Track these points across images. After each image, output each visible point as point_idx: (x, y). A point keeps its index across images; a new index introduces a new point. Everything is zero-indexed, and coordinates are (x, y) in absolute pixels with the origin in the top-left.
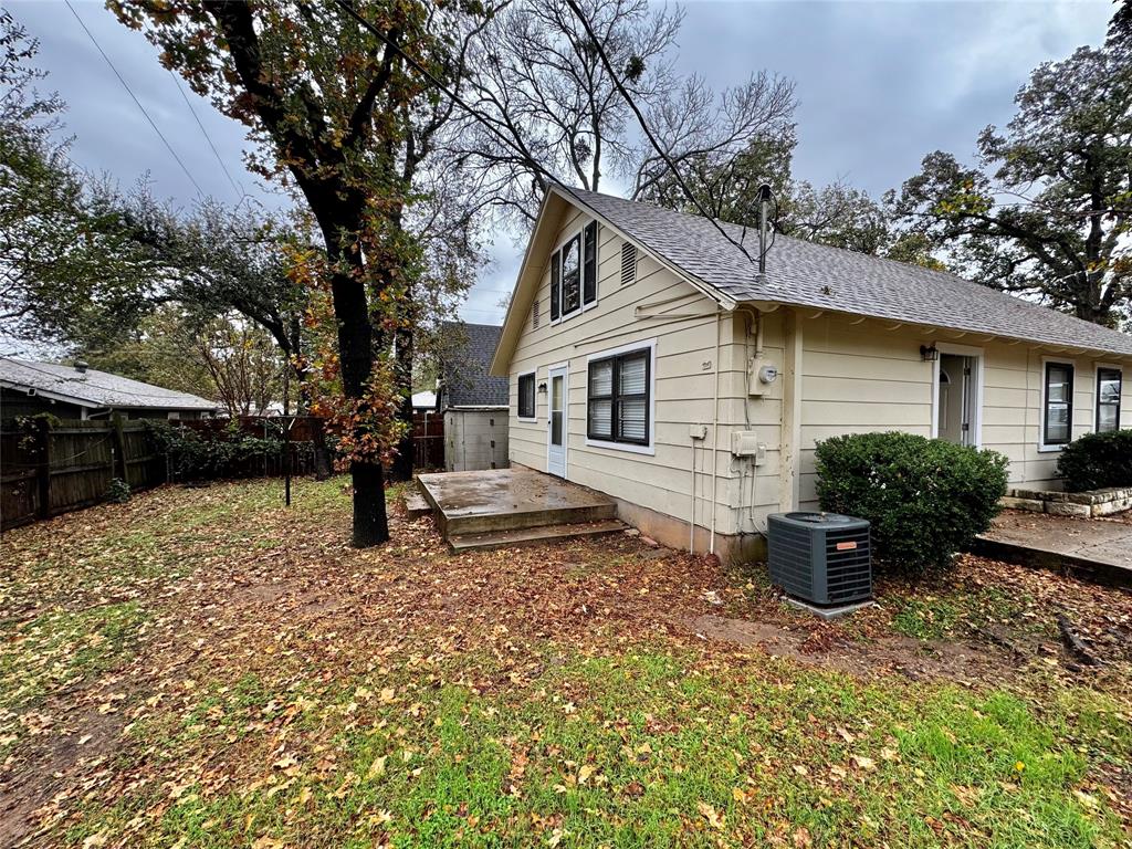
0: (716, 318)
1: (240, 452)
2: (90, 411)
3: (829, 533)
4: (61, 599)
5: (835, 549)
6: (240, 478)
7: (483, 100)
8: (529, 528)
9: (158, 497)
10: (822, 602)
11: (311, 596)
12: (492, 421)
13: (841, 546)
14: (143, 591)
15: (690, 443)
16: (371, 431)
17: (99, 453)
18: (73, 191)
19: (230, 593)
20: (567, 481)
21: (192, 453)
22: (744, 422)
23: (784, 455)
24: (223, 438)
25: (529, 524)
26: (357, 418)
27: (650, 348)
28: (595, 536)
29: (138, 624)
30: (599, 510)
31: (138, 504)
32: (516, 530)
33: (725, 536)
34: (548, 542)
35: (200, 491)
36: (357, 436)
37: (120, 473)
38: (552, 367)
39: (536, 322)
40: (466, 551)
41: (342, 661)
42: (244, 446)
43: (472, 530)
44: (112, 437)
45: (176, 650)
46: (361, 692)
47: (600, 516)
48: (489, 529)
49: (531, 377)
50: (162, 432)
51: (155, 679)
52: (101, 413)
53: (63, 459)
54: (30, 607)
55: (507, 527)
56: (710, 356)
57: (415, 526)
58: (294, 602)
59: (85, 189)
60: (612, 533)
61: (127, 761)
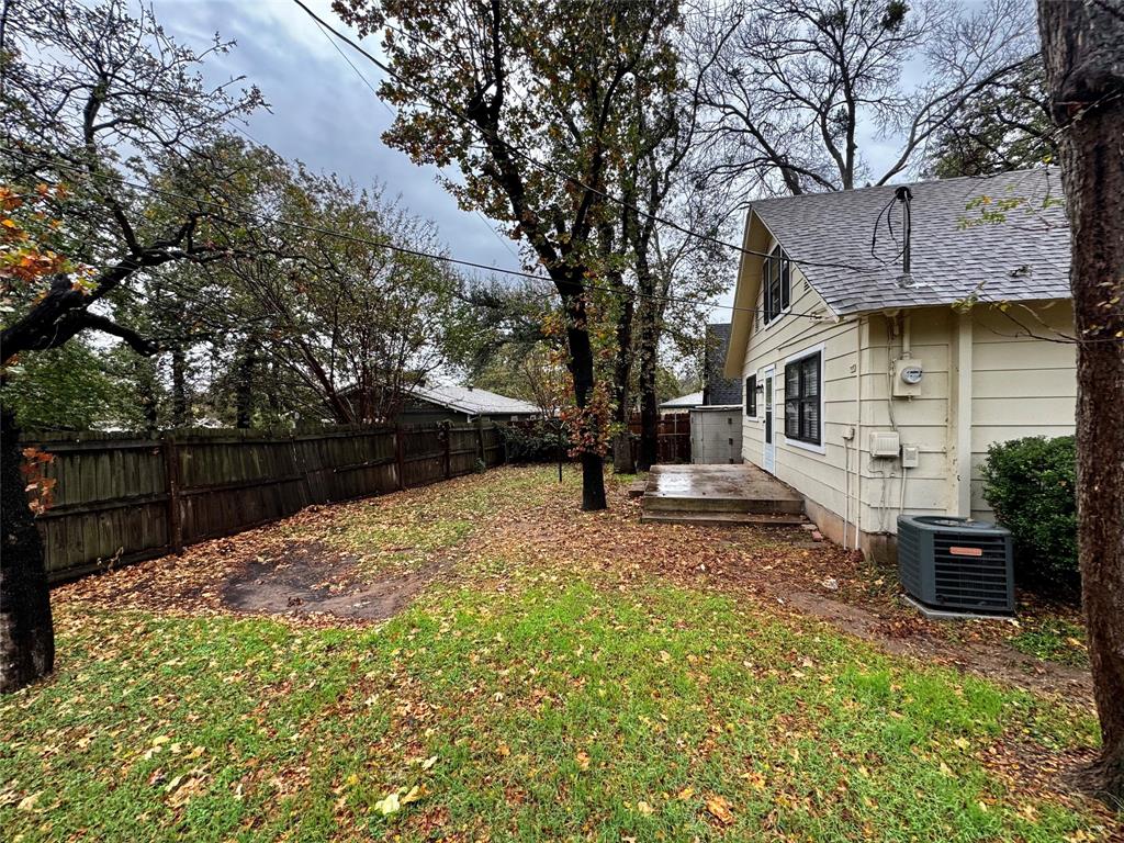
0: (856, 324)
1: (544, 444)
2: (472, 416)
3: (938, 535)
4: (446, 515)
5: (948, 553)
6: (545, 462)
7: (727, 115)
8: (711, 512)
9: (500, 472)
10: (929, 602)
11: (545, 532)
12: (730, 420)
13: (955, 550)
14: (475, 517)
15: (843, 443)
16: (589, 430)
17: (472, 443)
18: (461, 285)
19: (510, 524)
20: (776, 478)
21: (518, 443)
22: (889, 423)
23: (951, 457)
24: (535, 434)
25: (710, 509)
26: (582, 422)
27: (820, 352)
28: (767, 525)
29: (468, 530)
30: (783, 504)
31: (488, 475)
32: (700, 512)
33: (868, 534)
34: (721, 524)
35: (520, 470)
36: (582, 434)
37: (481, 455)
38: (765, 369)
39: (757, 327)
40: (650, 522)
41: (542, 562)
42: (546, 440)
43: (662, 508)
44: (477, 433)
45: (479, 542)
46: (543, 575)
47: (783, 510)
48: (676, 508)
49: (754, 377)
50: (503, 429)
51: (469, 552)
52: (477, 417)
53: (457, 445)
54: (435, 517)
55: (692, 509)
56: (854, 359)
57: (632, 502)
58: (535, 533)
59: (466, 282)
60: (787, 525)
61: (452, 575)
